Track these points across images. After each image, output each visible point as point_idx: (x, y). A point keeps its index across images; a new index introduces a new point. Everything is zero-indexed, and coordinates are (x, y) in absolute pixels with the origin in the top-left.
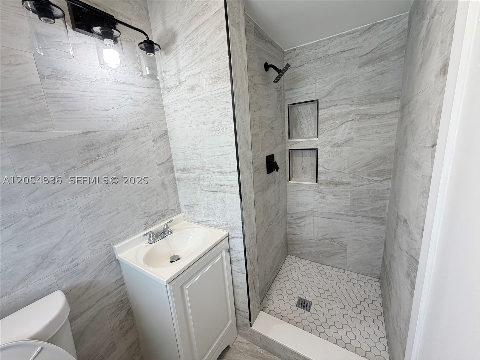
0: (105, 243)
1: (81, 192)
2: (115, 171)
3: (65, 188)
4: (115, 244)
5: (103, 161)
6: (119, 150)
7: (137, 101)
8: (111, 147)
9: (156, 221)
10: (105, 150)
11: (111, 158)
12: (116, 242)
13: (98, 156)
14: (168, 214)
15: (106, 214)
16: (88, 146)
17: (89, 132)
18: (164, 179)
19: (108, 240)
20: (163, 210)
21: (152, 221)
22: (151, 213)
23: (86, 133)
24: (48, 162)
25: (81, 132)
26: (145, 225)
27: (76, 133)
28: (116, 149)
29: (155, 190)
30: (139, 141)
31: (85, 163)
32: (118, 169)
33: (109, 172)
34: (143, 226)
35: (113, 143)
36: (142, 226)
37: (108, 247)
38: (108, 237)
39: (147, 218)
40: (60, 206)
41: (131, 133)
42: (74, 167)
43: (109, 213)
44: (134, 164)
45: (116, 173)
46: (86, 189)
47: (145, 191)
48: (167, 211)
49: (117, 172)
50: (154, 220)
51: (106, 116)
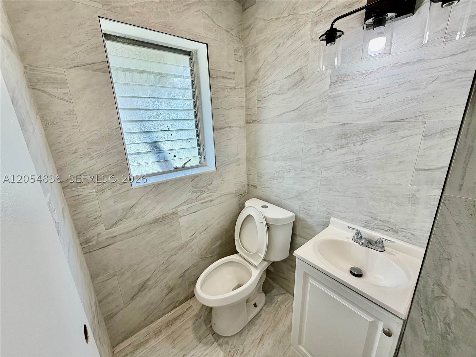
0: (327, 210)
1: (327, 167)
2: (356, 161)
3: (319, 162)
4: (333, 217)
5: (349, 149)
6: (368, 141)
7: (418, 83)
8: (361, 137)
9: (381, 229)
10: (354, 140)
11: (356, 148)
12: (334, 216)
13: (347, 144)
14: (403, 235)
15: (335, 191)
16: (342, 135)
17: (347, 123)
18: (418, 190)
19: (330, 210)
20: (396, 225)
21: (375, 225)
22: (378, 217)
23: (344, 124)
24: (316, 142)
25: (341, 123)
26: (365, 223)
27: (338, 124)
28: (365, 140)
29: (395, 197)
30: (398, 135)
31: (335, 147)
32: (359, 159)
33: (350, 160)
34: (363, 222)
35: (365, 134)
36: (361, 221)
37: (327, 214)
38: (331, 208)
39: (370, 218)
40: (313, 171)
41: (390, 124)
42: (328, 149)
43: (338, 192)
44: (378, 159)
45: (356, 162)
46: (329, 167)
47: (380, 192)
48: (404, 230)
49: (358, 162)
50: (378, 226)
51: (367, 108)
